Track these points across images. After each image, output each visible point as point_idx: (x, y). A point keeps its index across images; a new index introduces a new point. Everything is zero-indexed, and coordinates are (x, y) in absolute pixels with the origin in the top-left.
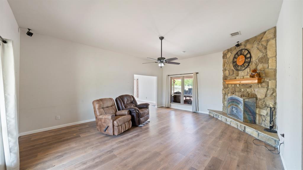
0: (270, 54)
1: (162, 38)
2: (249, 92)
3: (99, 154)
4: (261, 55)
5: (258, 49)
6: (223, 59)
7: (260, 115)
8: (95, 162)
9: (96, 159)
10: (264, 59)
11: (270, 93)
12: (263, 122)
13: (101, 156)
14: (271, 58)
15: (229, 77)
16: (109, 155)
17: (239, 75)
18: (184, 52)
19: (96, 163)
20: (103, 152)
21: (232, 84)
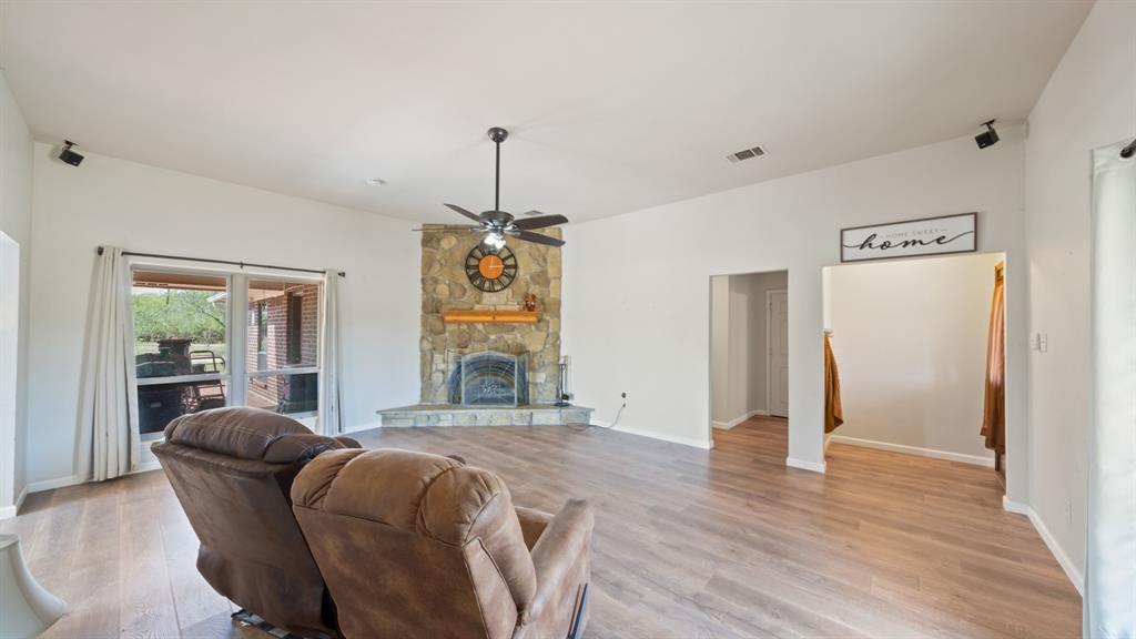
0: (551, 272)
1: (499, 135)
2: (510, 342)
3: (735, 630)
4: (535, 268)
5: (530, 254)
6: (421, 248)
7: (535, 384)
8: (778, 623)
9: (766, 627)
10: (542, 278)
11: (551, 340)
12: (541, 397)
13: (740, 619)
14: (554, 278)
15: (449, 303)
16: (718, 597)
17: (484, 301)
18: (381, 182)
19: (778, 617)
20: (719, 623)
21: (459, 323)
